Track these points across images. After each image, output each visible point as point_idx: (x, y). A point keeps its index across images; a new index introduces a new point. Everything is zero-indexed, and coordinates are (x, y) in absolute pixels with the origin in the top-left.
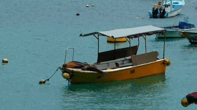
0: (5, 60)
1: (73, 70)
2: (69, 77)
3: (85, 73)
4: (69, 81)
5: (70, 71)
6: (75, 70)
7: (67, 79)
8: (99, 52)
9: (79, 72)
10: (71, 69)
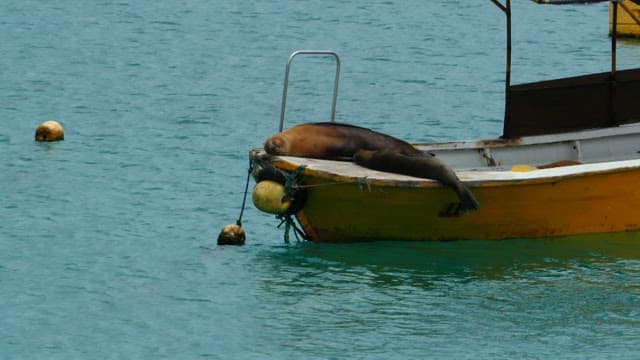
0: (52, 125)
1: (301, 168)
2: (286, 205)
3: (365, 185)
4: (290, 222)
5: (290, 172)
6: (314, 165)
7: (280, 216)
8: (511, 84)
9: (332, 179)
10: (296, 162)
